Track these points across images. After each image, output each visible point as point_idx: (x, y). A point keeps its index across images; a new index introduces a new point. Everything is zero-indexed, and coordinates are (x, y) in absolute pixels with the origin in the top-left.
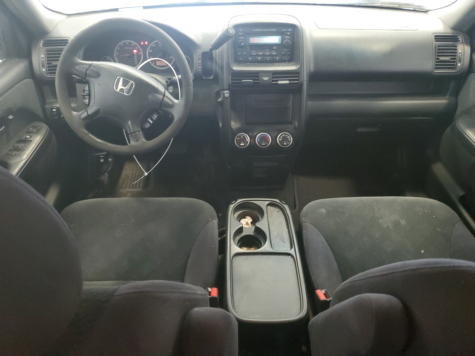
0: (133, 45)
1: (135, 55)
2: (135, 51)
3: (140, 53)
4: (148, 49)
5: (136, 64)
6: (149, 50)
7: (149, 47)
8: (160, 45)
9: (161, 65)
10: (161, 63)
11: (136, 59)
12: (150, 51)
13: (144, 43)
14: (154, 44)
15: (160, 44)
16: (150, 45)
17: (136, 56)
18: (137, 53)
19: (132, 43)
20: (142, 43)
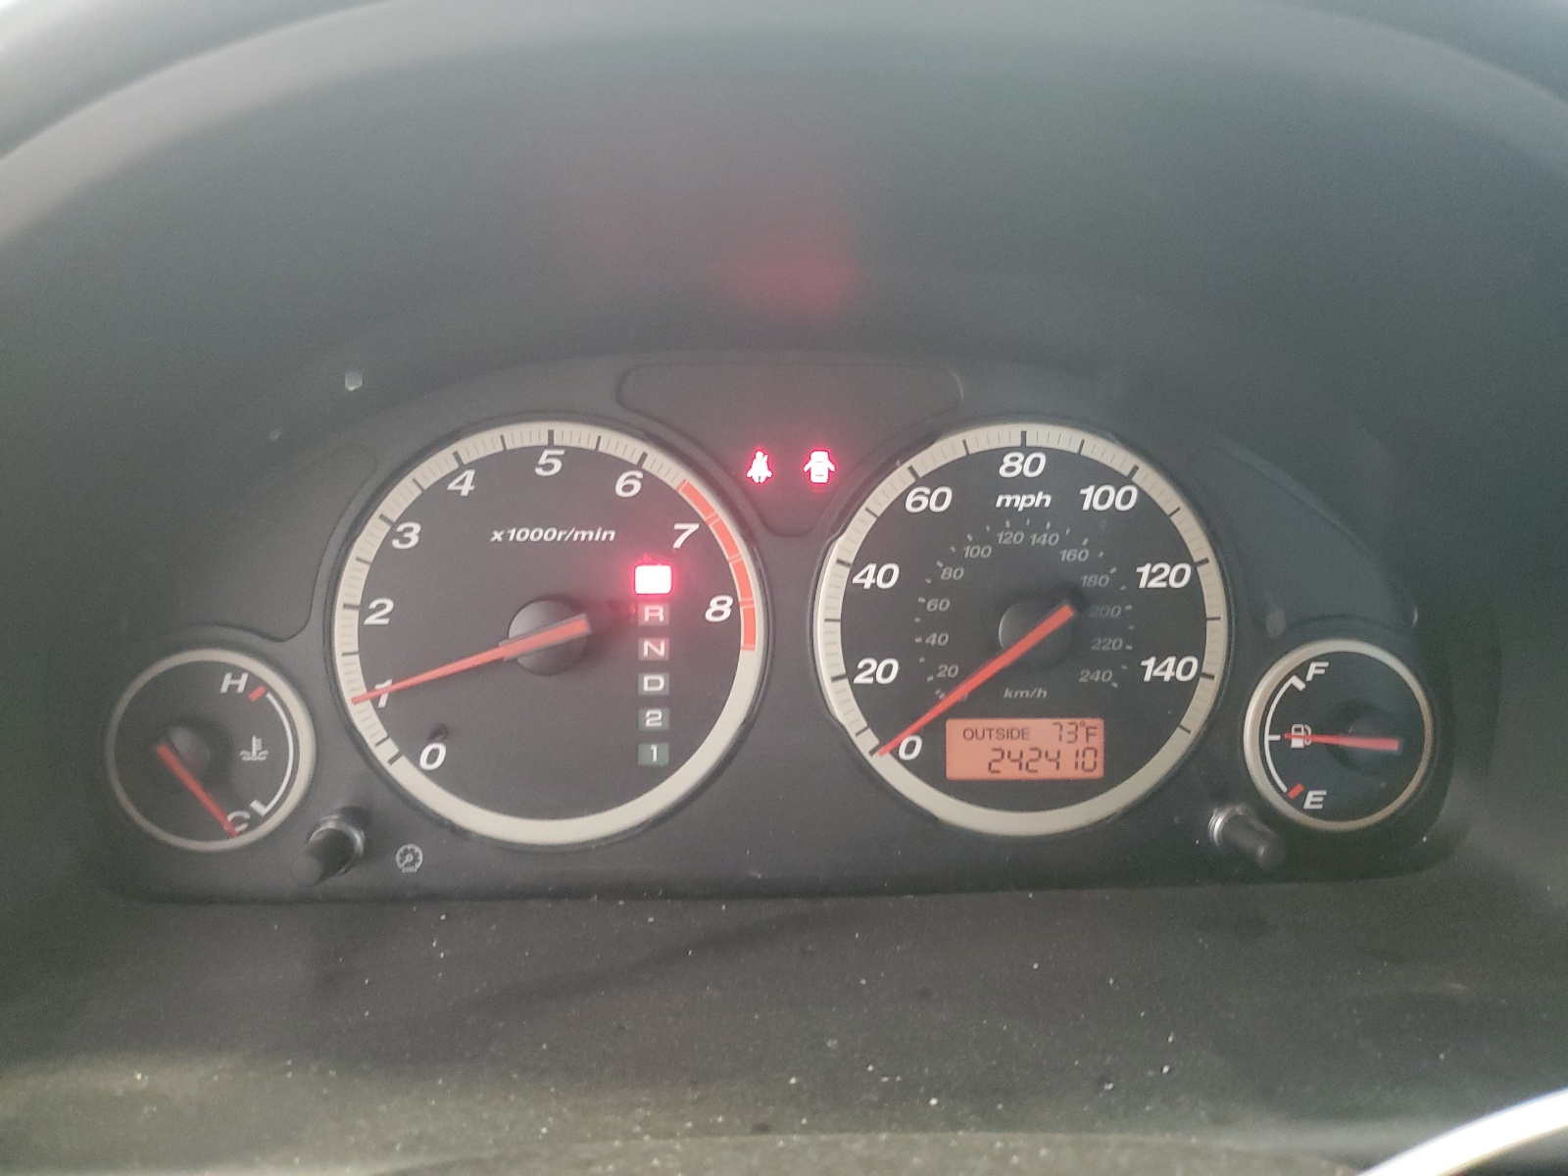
0: (628, 486)
1: (654, 632)
2: (653, 579)
3: (718, 609)
4: (847, 544)
5: (655, 753)
6: (856, 567)
7: (861, 524)
8: (1021, 502)
9: (1009, 771)
10: (1014, 746)
11: (654, 683)
12: (871, 577)
13: (789, 466)
14: (933, 480)
15: (1021, 485)
16: (880, 499)
17: (655, 648)
18: (686, 601)
19: (623, 466)
20: (759, 469)
